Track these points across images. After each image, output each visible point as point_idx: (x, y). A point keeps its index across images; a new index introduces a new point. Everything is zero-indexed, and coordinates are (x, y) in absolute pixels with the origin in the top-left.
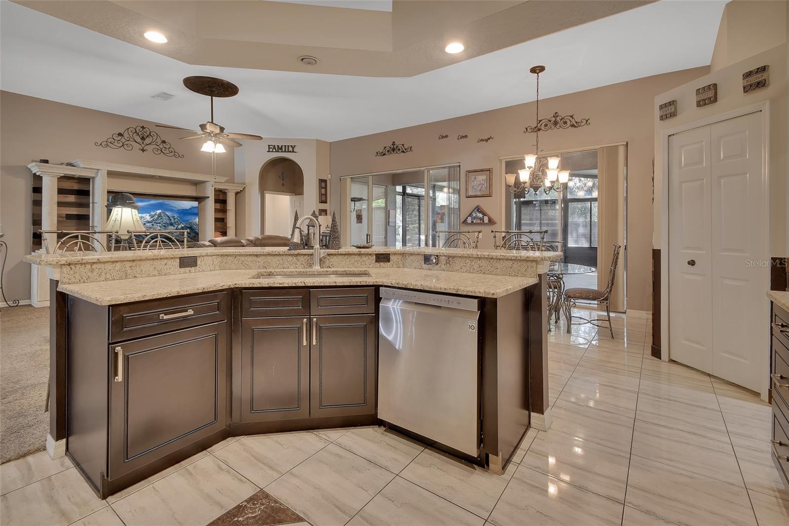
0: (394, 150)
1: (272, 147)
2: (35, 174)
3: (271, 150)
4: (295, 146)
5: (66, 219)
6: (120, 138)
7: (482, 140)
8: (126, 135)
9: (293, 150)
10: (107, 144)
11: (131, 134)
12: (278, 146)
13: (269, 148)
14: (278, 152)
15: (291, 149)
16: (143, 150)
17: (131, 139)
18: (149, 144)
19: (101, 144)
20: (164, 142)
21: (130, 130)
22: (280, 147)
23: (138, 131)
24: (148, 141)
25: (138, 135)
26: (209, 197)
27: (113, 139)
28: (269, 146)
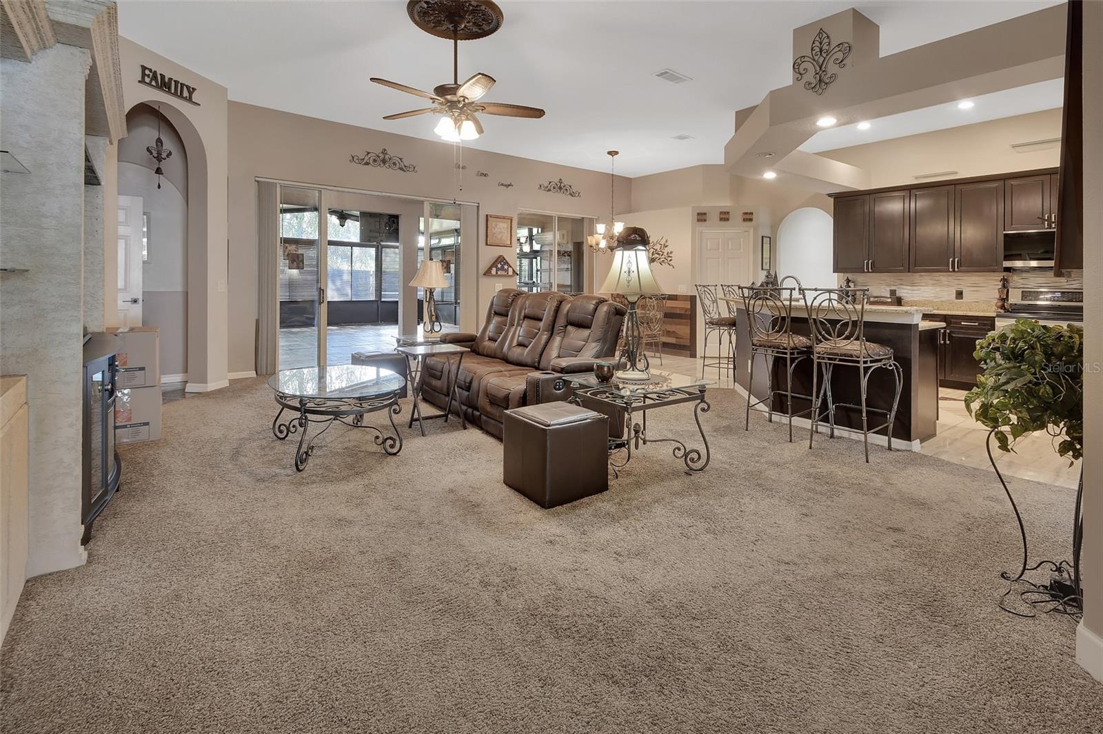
0: (384, 161)
1: (151, 75)
3: (147, 80)
4: (195, 92)
7: (502, 185)
9: (190, 96)
12: (163, 76)
13: (144, 75)
14: (161, 89)
15: (186, 94)
22: (166, 80)
28: (144, 68)
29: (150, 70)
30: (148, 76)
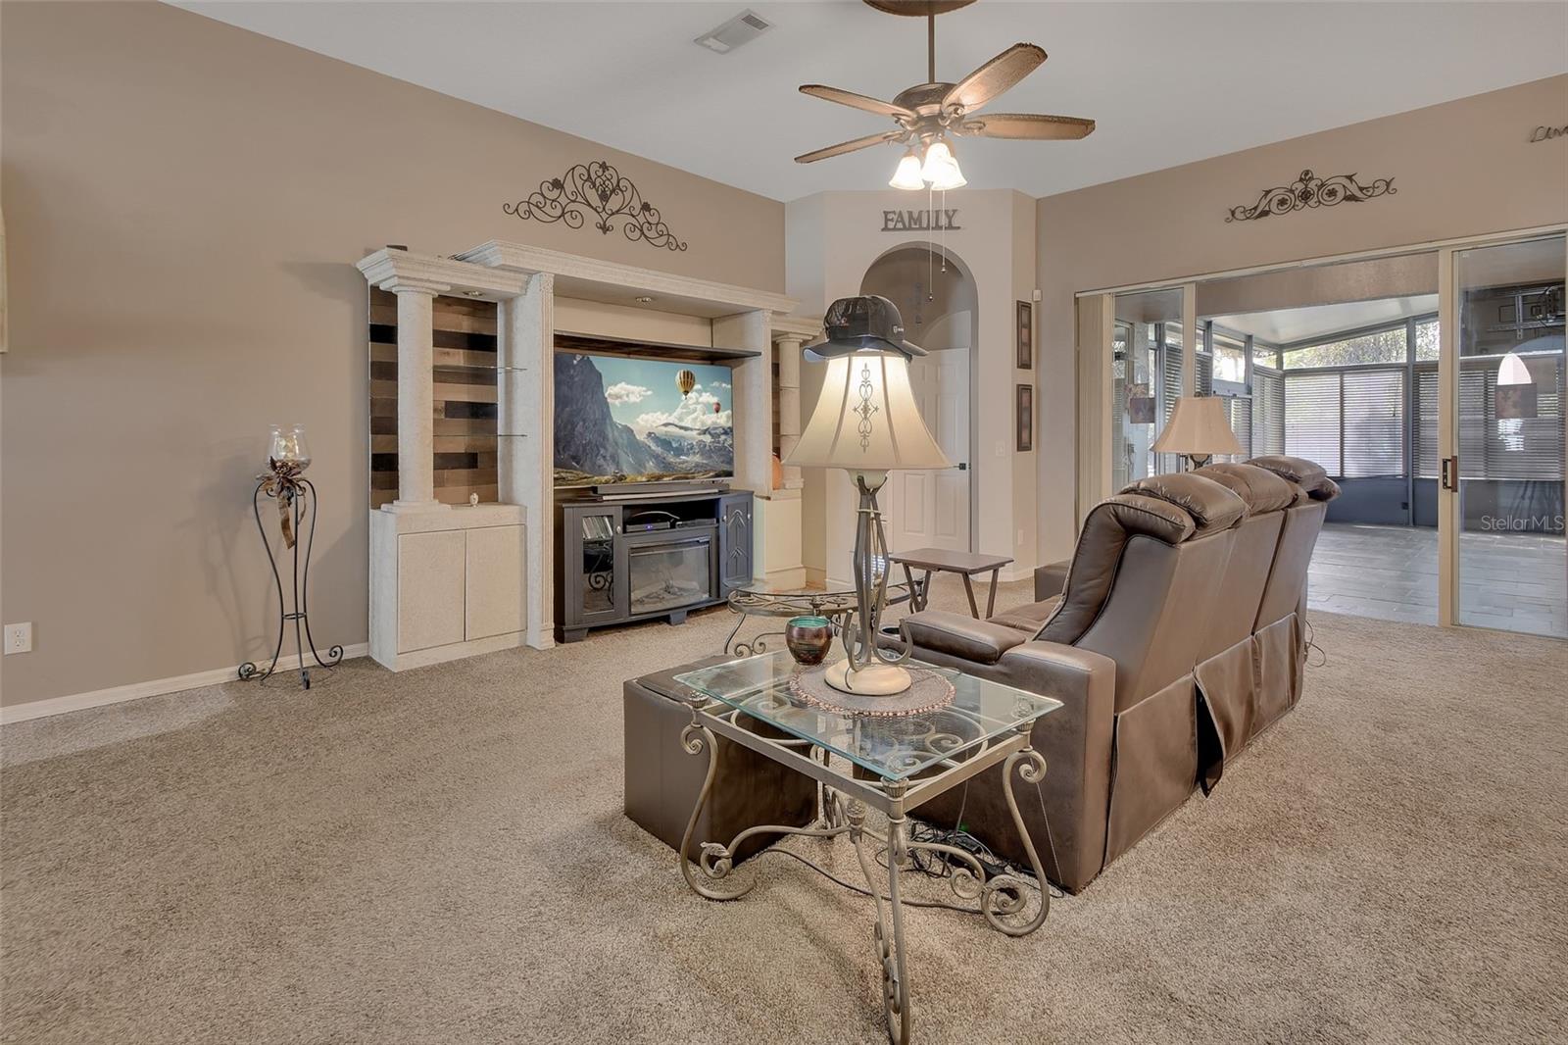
0: (1306, 196)
1: (895, 217)
2: (375, 289)
3: (891, 225)
4: (954, 211)
5: (446, 416)
6: (556, 192)
8: (569, 187)
9: (950, 222)
10: (528, 210)
11: (579, 183)
12: (910, 213)
13: (887, 220)
14: (910, 229)
15: (944, 221)
16: (605, 229)
17: (580, 199)
18: (617, 212)
19: (517, 210)
20: (646, 207)
21: (577, 172)
22: (915, 215)
23: (593, 176)
24: (615, 202)
25: (594, 186)
26: (760, 354)
27: (542, 195)
28: (886, 213)
29: (894, 212)
30: (892, 220)
